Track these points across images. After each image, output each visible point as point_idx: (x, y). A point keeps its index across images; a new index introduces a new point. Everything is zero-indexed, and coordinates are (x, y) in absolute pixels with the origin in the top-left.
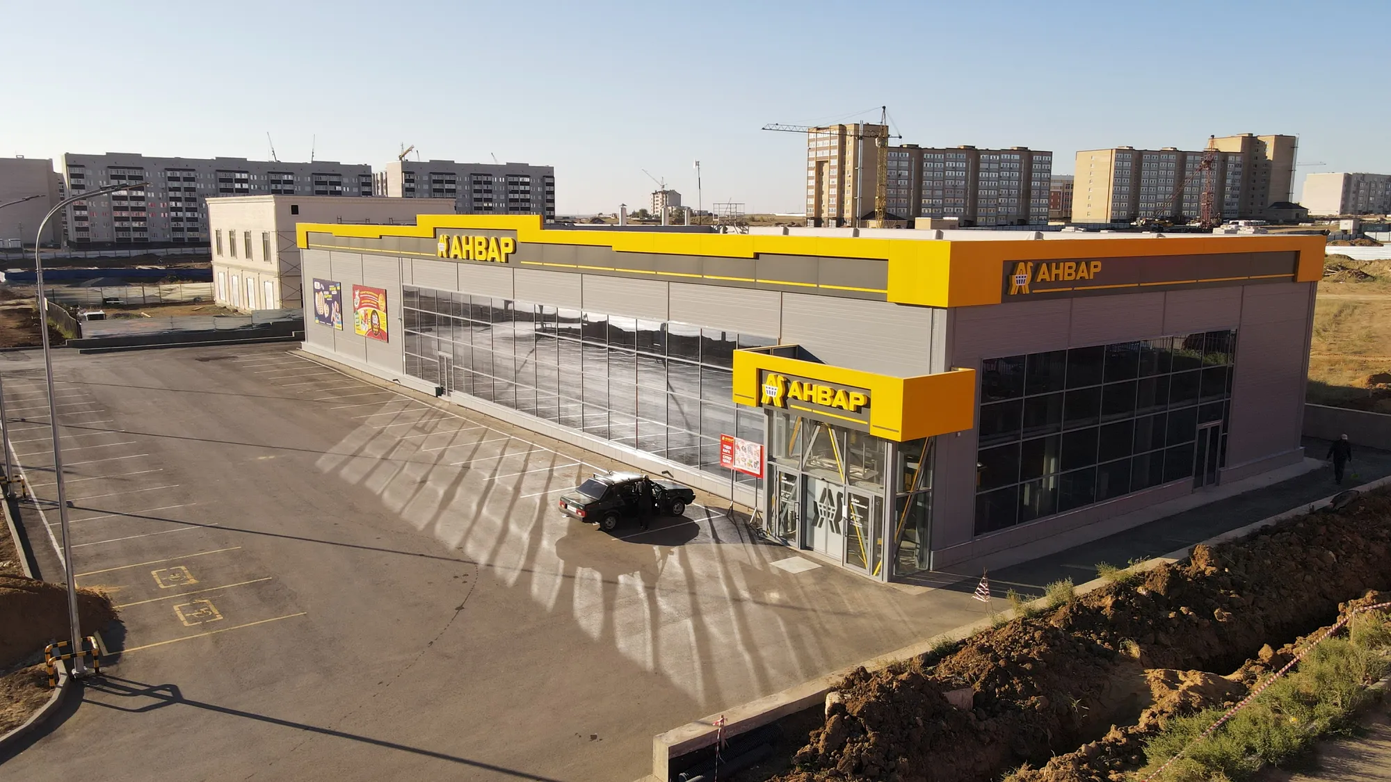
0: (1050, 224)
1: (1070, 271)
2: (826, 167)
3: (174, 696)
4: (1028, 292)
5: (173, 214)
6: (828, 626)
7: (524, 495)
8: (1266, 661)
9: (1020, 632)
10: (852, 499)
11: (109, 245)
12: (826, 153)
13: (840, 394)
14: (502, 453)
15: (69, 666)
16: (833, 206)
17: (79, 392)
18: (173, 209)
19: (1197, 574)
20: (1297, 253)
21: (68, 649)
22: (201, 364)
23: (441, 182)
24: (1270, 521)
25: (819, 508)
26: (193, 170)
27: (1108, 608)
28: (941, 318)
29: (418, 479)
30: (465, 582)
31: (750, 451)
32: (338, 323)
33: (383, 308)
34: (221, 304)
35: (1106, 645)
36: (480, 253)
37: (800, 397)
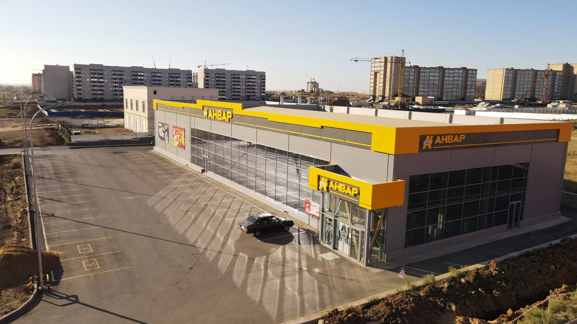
0: (475, 100)
1: (450, 139)
2: (378, 74)
3: (75, 300)
4: (431, 148)
5: (114, 88)
6: (335, 285)
7: (226, 219)
8: (509, 316)
9: (405, 297)
10: (353, 231)
11: (89, 100)
12: (379, 69)
13: (348, 188)
14: (222, 200)
15: (38, 286)
16: (381, 91)
17: (66, 166)
18: (114, 87)
19: (488, 274)
20: (559, 130)
21: (38, 279)
22: (114, 155)
23: (220, 77)
24: (530, 250)
25: (341, 233)
26: (123, 71)
27: (445, 288)
28: (392, 158)
29: (186, 210)
30: (196, 257)
31: (316, 206)
32: (167, 140)
33: (184, 136)
34: (127, 128)
35: (441, 304)
36: (219, 117)
37: (333, 188)
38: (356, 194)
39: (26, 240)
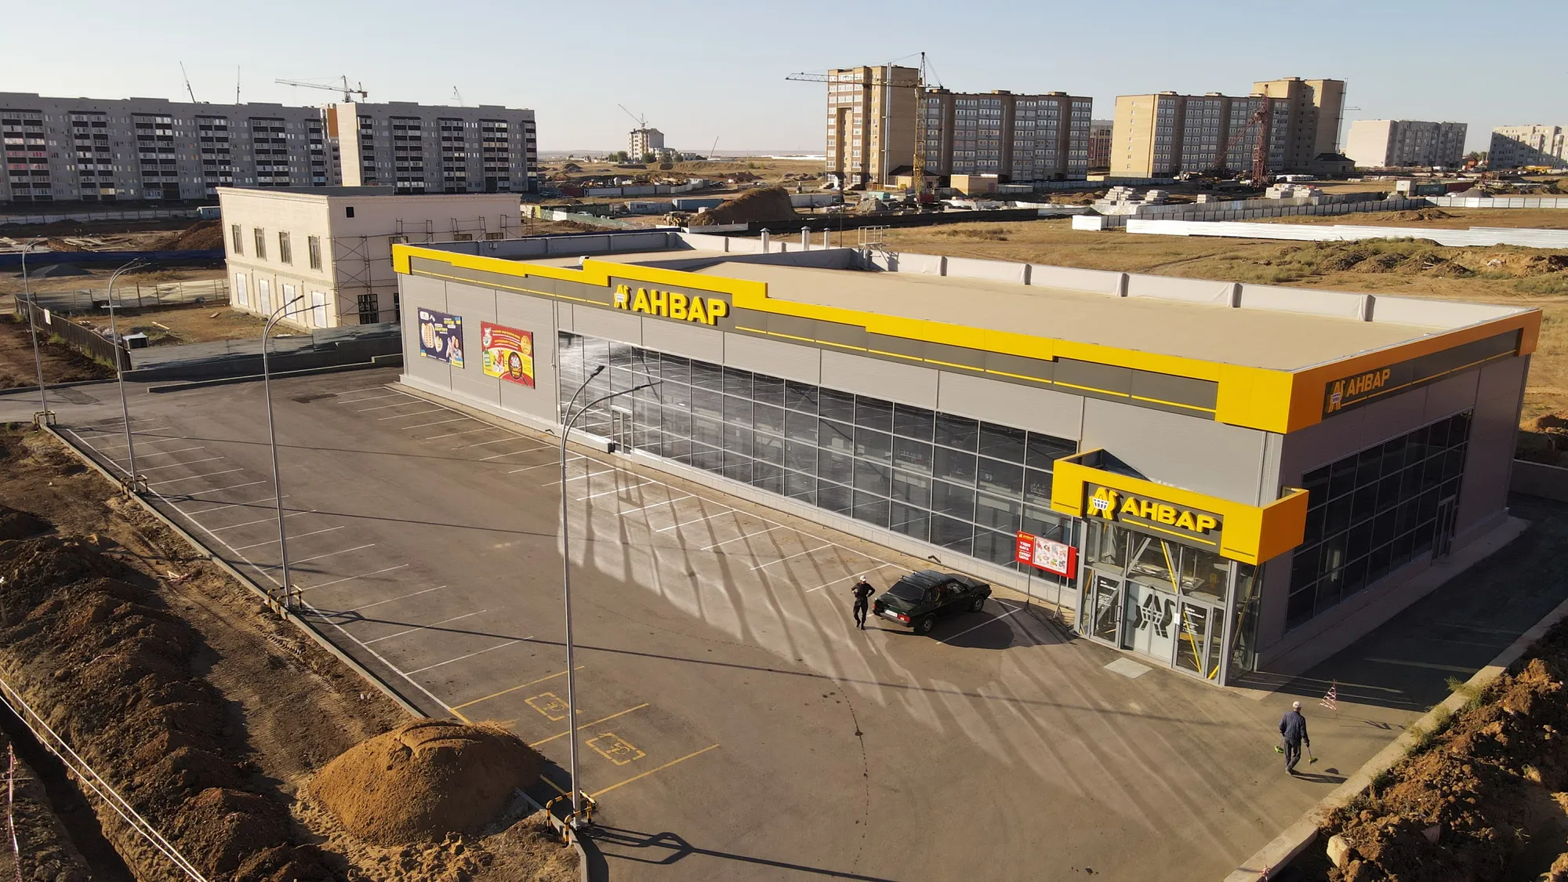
0: (1090, 178)
1: (1369, 382)
2: (848, 115)
3: (680, 844)
4: (1340, 408)
7: (808, 590)
10: (1187, 608)
11: (5, 204)
12: (849, 99)
13: (1186, 515)
14: (742, 533)
16: (857, 159)
17: (212, 454)
20: (1521, 331)
22: (304, 406)
23: (403, 128)
27: (1500, 735)
28: (1277, 441)
30: (838, 702)
31: (1055, 551)
32: (457, 359)
34: (241, 309)
35: (1510, 770)
36: (677, 311)
37: (1136, 513)
38: (1208, 529)
39: (373, 696)
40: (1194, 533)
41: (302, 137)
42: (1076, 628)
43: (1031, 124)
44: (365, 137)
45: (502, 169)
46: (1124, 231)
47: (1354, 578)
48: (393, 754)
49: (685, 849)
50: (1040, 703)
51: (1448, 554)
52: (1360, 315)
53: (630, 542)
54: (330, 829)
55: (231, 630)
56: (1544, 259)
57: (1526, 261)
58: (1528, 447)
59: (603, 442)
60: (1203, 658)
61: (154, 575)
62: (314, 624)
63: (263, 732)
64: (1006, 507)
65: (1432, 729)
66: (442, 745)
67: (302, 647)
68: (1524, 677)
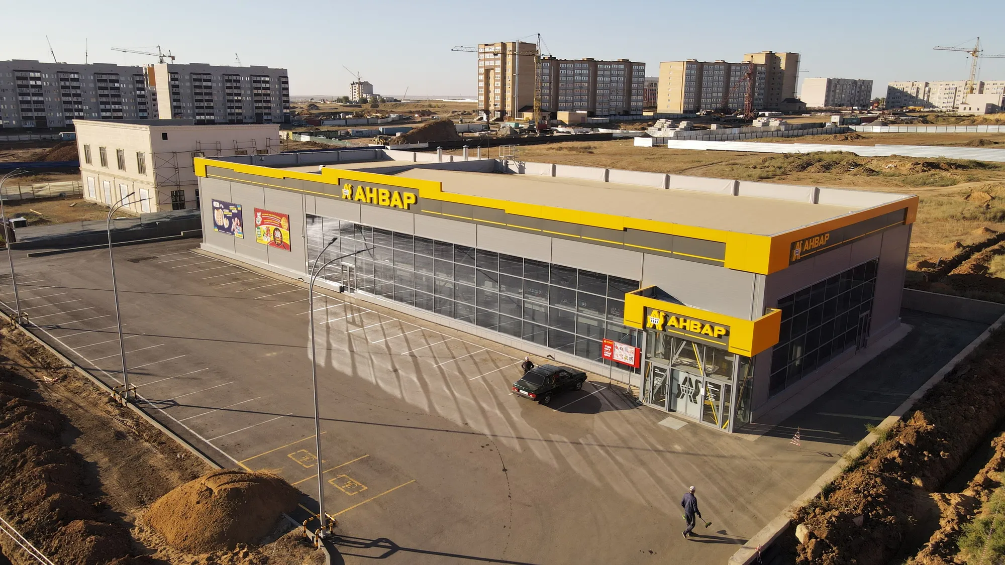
0: (645, 114)
1: (817, 242)
2: (492, 73)
3: (391, 545)
4: (800, 258)
7: (470, 378)
8: (981, 483)
10: (708, 385)
12: (492, 63)
13: (707, 327)
14: (427, 343)
16: (498, 101)
17: (73, 298)
20: (906, 210)
22: (136, 265)
23: (200, 80)
24: (928, 386)
25: (681, 388)
27: (898, 458)
28: (762, 279)
29: (391, 369)
30: (491, 450)
31: (626, 350)
32: (239, 233)
33: (286, 227)
34: (91, 200)
35: (904, 480)
36: (384, 200)
37: (676, 326)
38: (721, 335)
39: (186, 455)
40: (713, 338)
41: (131, 86)
42: (641, 399)
43: (607, 79)
44: (173, 86)
45: (266, 108)
46: (666, 147)
47: (809, 364)
48: (200, 493)
49: (394, 548)
50: (618, 447)
51: (866, 347)
52: (811, 200)
53: (355, 350)
54: (158, 544)
55: (88, 415)
56: (920, 164)
57: (909, 165)
58: (912, 280)
59: (336, 285)
60: (719, 416)
61: (34, 379)
62: (145, 409)
63: (111, 482)
64: (595, 323)
65: (857, 456)
66: (233, 487)
67: (137, 425)
68: (912, 422)
